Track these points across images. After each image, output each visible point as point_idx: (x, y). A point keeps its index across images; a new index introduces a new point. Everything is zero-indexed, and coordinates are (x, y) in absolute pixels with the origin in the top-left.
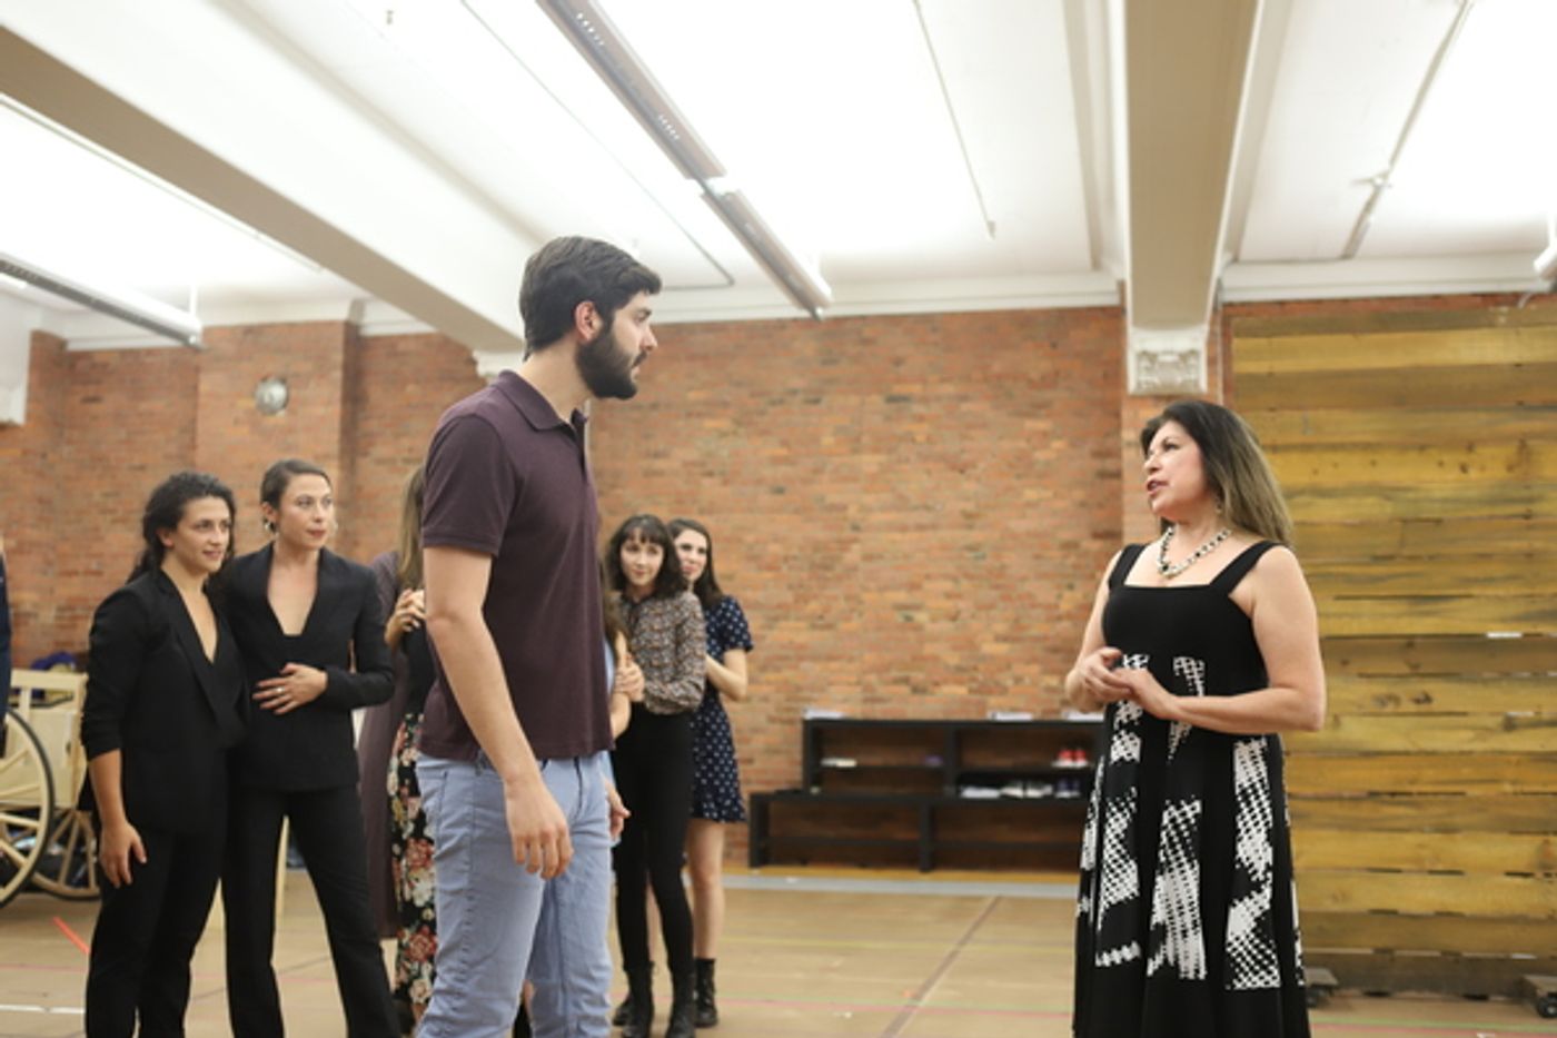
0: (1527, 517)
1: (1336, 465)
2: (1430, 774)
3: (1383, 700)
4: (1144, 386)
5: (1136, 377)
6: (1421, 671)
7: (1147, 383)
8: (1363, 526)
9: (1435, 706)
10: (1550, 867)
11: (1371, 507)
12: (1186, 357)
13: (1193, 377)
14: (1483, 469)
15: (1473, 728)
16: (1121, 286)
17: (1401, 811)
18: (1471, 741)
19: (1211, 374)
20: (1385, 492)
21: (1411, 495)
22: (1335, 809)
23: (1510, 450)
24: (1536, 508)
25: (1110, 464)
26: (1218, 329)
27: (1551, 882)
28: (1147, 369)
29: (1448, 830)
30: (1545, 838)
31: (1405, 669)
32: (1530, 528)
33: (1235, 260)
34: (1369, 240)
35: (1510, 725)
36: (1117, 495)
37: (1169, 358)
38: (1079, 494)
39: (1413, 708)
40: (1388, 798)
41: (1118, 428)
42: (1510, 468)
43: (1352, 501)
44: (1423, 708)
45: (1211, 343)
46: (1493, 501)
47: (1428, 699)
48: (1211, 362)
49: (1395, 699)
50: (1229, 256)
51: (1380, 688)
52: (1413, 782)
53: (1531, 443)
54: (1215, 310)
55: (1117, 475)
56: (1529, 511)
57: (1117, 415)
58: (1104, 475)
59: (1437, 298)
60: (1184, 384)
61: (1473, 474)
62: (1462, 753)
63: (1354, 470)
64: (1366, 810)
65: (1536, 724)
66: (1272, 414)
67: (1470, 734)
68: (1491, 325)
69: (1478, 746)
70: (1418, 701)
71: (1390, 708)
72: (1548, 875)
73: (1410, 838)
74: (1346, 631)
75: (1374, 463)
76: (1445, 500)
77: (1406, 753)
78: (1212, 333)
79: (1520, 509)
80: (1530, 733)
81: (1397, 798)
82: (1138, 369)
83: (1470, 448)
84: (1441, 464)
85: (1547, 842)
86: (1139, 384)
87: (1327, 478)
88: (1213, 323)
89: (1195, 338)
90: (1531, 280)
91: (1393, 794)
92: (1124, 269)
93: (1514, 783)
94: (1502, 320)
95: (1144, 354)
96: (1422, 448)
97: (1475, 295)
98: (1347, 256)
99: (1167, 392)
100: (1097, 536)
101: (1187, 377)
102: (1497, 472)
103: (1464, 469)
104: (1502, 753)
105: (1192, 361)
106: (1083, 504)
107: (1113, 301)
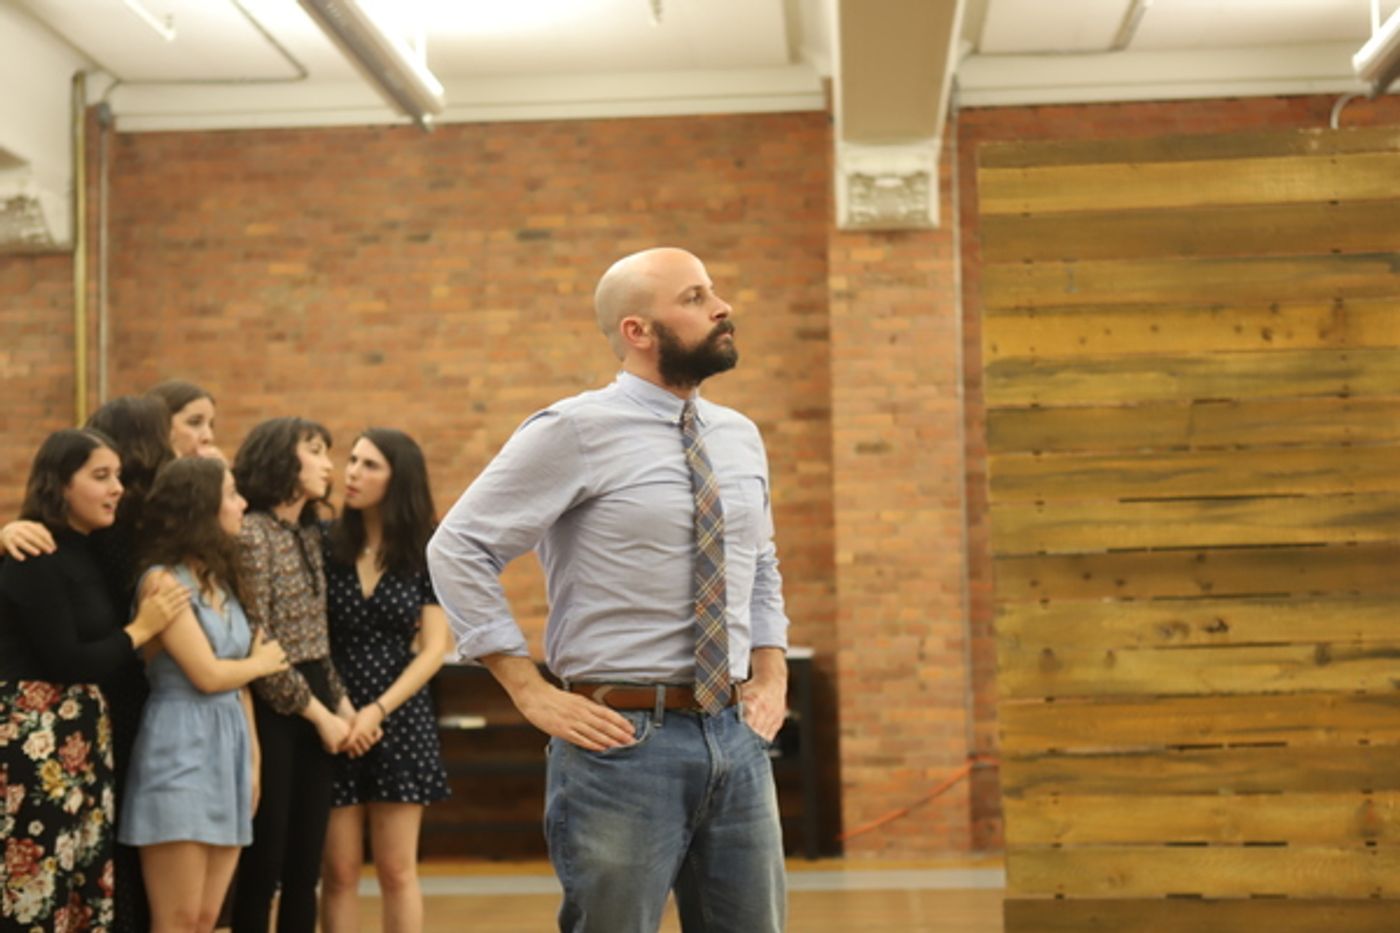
0: (1343, 395)
1: (1108, 332)
2: (1228, 720)
3: (1167, 630)
4: (858, 219)
5: (846, 207)
6: (1214, 591)
7: (861, 214)
8: (1145, 408)
9: (1232, 636)
10: (1373, 834)
11: (1151, 385)
12: (913, 180)
13: (920, 207)
14: (1290, 335)
15: (1278, 662)
16: (828, 83)
17: (1192, 768)
18: (1277, 678)
19: (945, 202)
20: (1171, 365)
21: (1202, 369)
22: (1111, 769)
23: (1324, 311)
24: (1354, 384)
25: (814, 321)
26: (954, 143)
27: (1374, 853)
28: (862, 197)
29: (1248, 791)
30: (1368, 796)
31: (1193, 589)
32: (1347, 409)
33: (975, 52)
34: (1146, 25)
35: (1324, 657)
36: (823, 361)
37: (889, 183)
38: (774, 361)
39: (1205, 638)
40: (1176, 752)
41: (823, 273)
42: (1323, 334)
43: (1128, 376)
44: (1218, 637)
45: (943, 161)
46: (1303, 376)
47: (1223, 627)
48: (945, 186)
49: (1184, 628)
50: (967, 46)
51: (1164, 615)
52: (1206, 731)
53: (1347, 301)
54: (949, 118)
55: (824, 335)
56: (1346, 387)
57: (823, 256)
58: (807, 335)
59: (1232, 101)
60: (911, 214)
61: (1278, 341)
62: (1265, 693)
63: (1131, 337)
64: (1147, 770)
65: (1357, 655)
66: (1028, 267)
67: (1275, 670)
68: (1301, 152)
69: (1284, 685)
70: (1211, 630)
71: (1176, 639)
72: (1371, 844)
73: (1205, 803)
74: (1121, 543)
75: (1154, 329)
76: (1243, 375)
77: (1197, 696)
78: (945, 149)
79: (1336, 385)
80: (1348, 665)
81: (1187, 752)
82: (851, 197)
83: (1274, 309)
84: (1238, 329)
85: (1369, 802)
86: (851, 216)
87: (1098, 347)
88: (946, 135)
89: (922, 157)
90: (1350, 77)
91: (1182, 748)
92: (832, 63)
93: (1329, 729)
94: (1314, 145)
95: (858, 178)
96: (1216, 309)
97: (1280, 97)
98: (1118, 46)
99: (888, 226)
100: (799, 415)
101: (914, 207)
102: (1308, 338)
103: (1266, 335)
104: (1312, 691)
105: (919, 187)
106: (779, 374)
107: (816, 104)
